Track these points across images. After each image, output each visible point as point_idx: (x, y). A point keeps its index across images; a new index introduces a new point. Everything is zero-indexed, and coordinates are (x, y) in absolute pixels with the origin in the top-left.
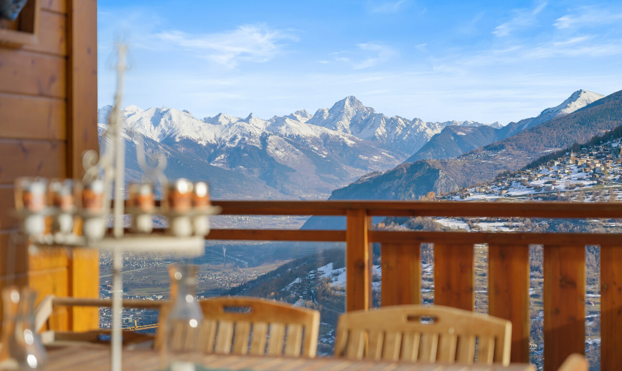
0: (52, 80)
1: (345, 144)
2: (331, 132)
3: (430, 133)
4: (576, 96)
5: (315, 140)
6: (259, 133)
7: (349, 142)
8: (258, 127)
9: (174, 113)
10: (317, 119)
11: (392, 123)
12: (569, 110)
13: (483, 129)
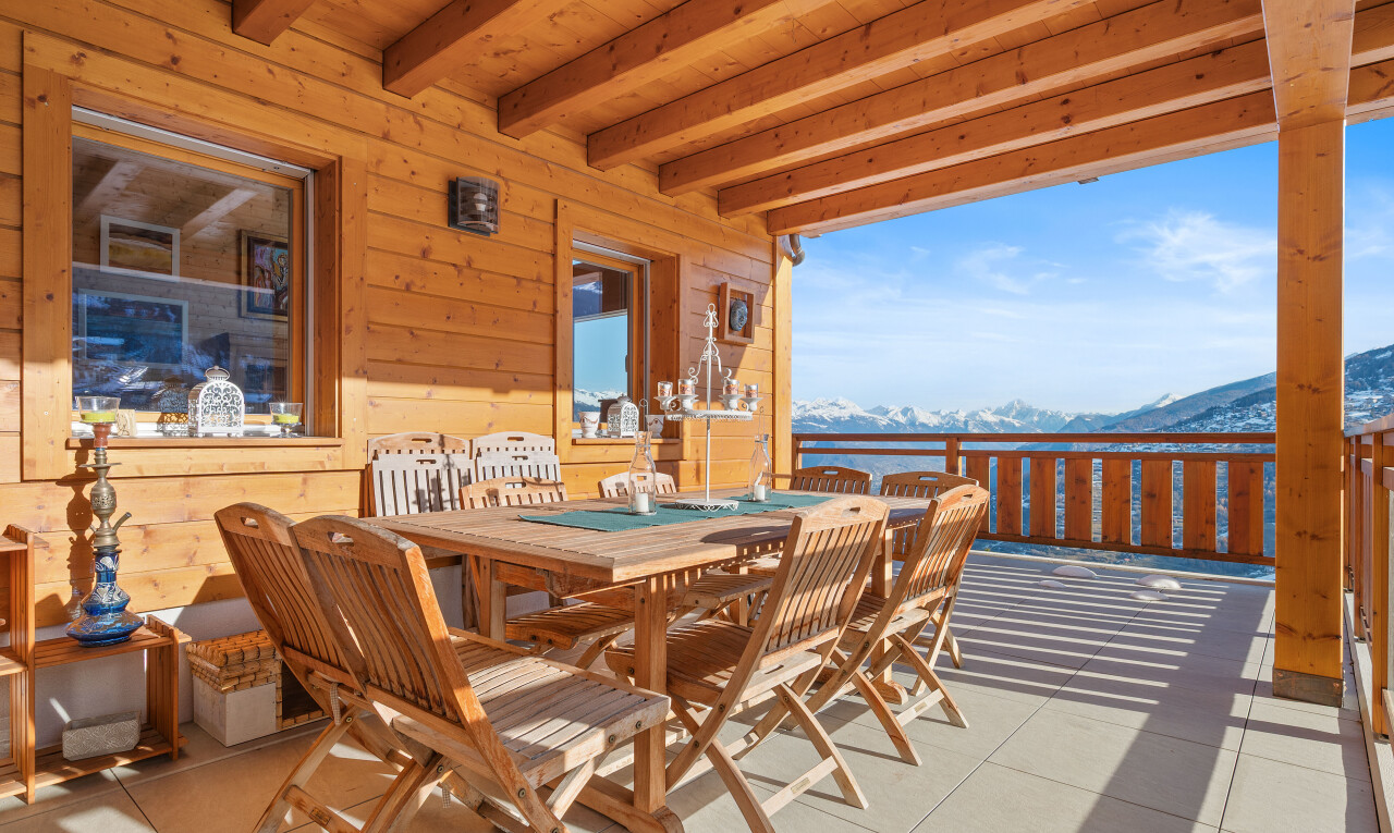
0: (764, 363)
1: (1014, 425)
2: (1006, 419)
3: (1068, 419)
4: (1166, 397)
5: (996, 424)
6: (963, 419)
7: (1017, 425)
8: (962, 416)
9: (915, 409)
10: (998, 412)
11: (1042, 414)
12: (1161, 406)
13: (1102, 417)
